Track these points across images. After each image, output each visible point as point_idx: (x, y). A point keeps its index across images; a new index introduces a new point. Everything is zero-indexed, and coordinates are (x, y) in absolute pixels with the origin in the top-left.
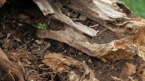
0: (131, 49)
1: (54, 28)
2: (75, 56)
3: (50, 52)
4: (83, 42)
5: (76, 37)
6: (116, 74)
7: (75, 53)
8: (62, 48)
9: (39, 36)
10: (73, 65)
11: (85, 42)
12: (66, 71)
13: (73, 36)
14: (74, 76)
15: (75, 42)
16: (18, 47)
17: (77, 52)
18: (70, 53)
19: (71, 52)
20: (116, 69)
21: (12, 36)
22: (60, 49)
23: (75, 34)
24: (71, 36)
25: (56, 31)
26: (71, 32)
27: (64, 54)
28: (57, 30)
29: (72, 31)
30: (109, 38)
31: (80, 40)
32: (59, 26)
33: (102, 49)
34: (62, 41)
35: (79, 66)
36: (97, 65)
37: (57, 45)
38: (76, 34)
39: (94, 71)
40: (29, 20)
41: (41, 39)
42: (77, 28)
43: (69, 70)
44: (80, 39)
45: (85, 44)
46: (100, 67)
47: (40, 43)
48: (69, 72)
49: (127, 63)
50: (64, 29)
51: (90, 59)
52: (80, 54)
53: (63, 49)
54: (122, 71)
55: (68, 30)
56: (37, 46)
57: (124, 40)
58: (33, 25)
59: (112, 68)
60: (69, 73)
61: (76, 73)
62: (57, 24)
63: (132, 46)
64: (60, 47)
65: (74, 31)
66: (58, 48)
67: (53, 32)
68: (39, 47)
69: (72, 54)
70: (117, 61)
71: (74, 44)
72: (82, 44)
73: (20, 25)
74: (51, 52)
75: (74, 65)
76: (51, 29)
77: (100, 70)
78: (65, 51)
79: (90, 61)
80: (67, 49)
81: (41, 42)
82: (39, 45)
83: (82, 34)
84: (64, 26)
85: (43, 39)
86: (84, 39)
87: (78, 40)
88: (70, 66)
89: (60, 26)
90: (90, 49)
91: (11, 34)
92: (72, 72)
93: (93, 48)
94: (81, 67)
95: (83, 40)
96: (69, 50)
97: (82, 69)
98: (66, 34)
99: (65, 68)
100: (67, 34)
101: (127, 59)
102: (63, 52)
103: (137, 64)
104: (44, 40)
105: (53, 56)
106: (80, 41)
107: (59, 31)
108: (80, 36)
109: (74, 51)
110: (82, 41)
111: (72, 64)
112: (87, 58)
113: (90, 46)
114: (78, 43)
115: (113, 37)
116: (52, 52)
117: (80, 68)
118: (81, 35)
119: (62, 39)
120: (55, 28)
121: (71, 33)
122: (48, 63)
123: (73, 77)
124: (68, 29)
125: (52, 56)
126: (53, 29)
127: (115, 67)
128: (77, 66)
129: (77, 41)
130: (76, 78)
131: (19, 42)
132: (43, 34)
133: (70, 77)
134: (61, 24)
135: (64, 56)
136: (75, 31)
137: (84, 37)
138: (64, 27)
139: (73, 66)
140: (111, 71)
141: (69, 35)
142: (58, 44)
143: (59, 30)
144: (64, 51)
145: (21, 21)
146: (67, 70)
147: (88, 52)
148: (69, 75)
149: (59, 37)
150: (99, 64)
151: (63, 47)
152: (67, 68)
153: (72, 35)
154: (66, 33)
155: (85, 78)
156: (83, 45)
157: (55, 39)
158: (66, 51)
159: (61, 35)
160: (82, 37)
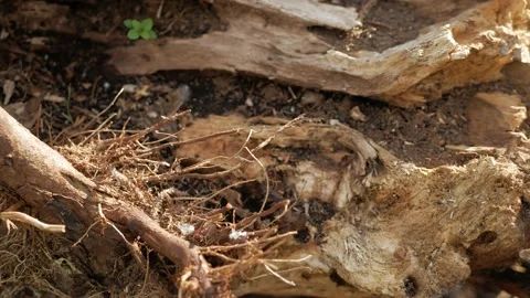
0: (500, 45)
1: (183, 27)
2: (293, 110)
3: (194, 118)
4: (318, 56)
5: (279, 43)
6: (460, 138)
7: (290, 101)
8: (231, 93)
9: (125, 69)
10: (296, 141)
11: (325, 53)
12: (281, 167)
13: (266, 42)
14: (316, 179)
15: (287, 61)
16: (66, 122)
17: (295, 97)
18: (268, 104)
19: (274, 99)
20: (453, 122)
21: (24, 88)
22: (226, 98)
23: (273, 35)
24: (258, 46)
25: (194, 37)
26: (254, 30)
27: (250, 114)
28: (198, 33)
29: (260, 25)
30: (399, 25)
31: (298, 51)
32: (202, 16)
33: (415, 61)
34: (232, 70)
35: (320, 141)
36: (386, 122)
37: (213, 85)
38: (276, 33)
39: (384, 143)
40: (63, 20)
41: (139, 76)
42: (283, 10)
43: (290, 162)
44: (300, 47)
45: (326, 59)
46: (397, 126)
47: (144, 92)
48: (293, 168)
49: (482, 95)
50: (223, 27)
51: (357, 108)
52: (309, 98)
53: (238, 94)
54: (474, 123)
55: (241, 24)
56: (140, 105)
57: (472, 19)
58: (87, 35)
59: (441, 120)
60: (290, 173)
61: (319, 166)
62: (191, 12)
63: (498, 35)
64: (224, 93)
65: (265, 26)
66: (218, 96)
67: (186, 45)
68: (147, 108)
69: (279, 106)
70: (445, 96)
71: (284, 69)
72: (317, 62)
73: (37, 41)
74: (199, 117)
75: (300, 141)
76: (168, 34)
77: (401, 137)
78: (249, 102)
79: (356, 114)
80: (254, 94)
81: (146, 87)
82: (143, 99)
83: (302, 28)
84: (219, 15)
85: (148, 76)
86: (314, 44)
87: (292, 53)
88: (286, 148)
89: (204, 19)
90: (356, 72)
91: (16, 82)
92: (303, 166)
93: (366, 66)
94: (325, 144)
95: (310, 48)
96: (262, 97)
97: (332, 149)
98: (236, 41)
99: (273, 157)
100: (242, 40)
101: (476, 83)
102: (242, 107)
103: (515, 91)
104: (153, 81)
105: (214, 126)
106: (303, 56)
107: (205, 36)
108: (296, 36)
109: (281, 94)
110: (308, 53)
111: (295, 138)
112: (341, 108)
113: (350, 61)
114: (299, 61)
115: (413, 19)
116: (204, 115)
117: (323, 148)
118: (298, 33)
119: (231, 61)
120: (187, 28)
121: (256, 35)
122: (202, 155)
123: (312, 182)
124: (241, 21)
125: (211, 128)
126: (180, 34)
127: (449, 114)
128: (310, 143)
129: (290, 57)
130: (324, 181)
131: (58, 103)
132: (139, 60)
133: (299, 185)
134: (207, 11)
135: (255, 119)
136: (273, 23)
137: (313, 37)
138: (218, 18)
139: (298, 145)
140: (439, 132)
141: (252, 42)
142: (215, 81)
143: (205, 32)
144: (243, 102)
145: (36, 26)
146: (280, 162)
147: (347, 86)
148: (291, 181)
149: (216, 55)
150: (391, 118)
151: (237, 90)
152: (280, 158)
153: (263, 41)
154: (236, 39)
155: (367, 174)
156: (322, 67)
157: (202, 68)
158: (253, 101)
159: (219, 47)
160: (307, 39)
